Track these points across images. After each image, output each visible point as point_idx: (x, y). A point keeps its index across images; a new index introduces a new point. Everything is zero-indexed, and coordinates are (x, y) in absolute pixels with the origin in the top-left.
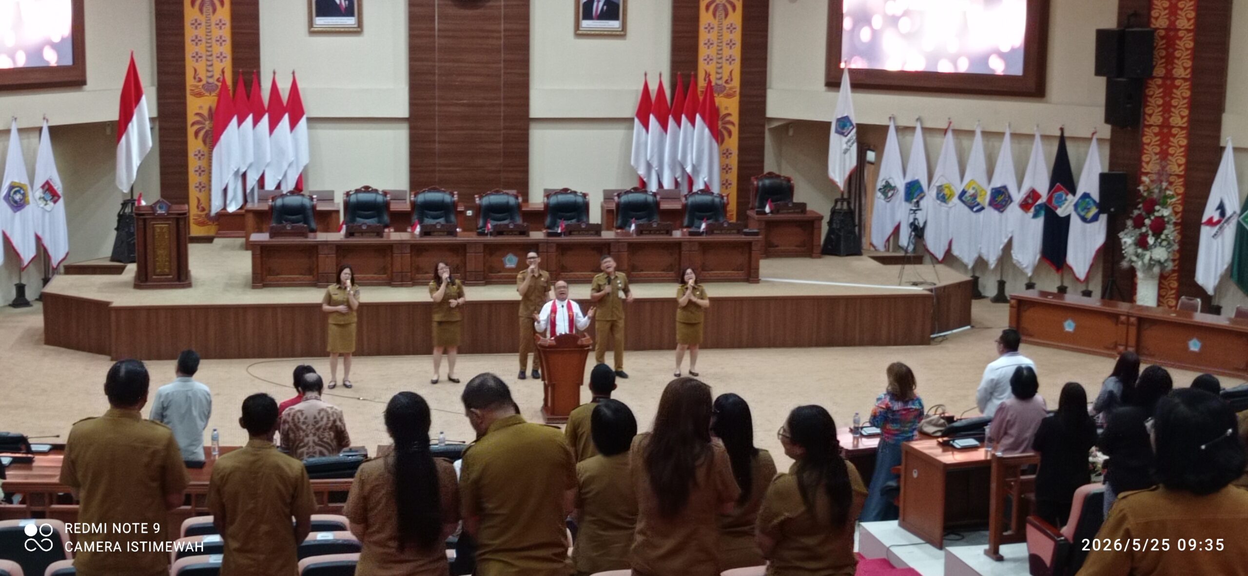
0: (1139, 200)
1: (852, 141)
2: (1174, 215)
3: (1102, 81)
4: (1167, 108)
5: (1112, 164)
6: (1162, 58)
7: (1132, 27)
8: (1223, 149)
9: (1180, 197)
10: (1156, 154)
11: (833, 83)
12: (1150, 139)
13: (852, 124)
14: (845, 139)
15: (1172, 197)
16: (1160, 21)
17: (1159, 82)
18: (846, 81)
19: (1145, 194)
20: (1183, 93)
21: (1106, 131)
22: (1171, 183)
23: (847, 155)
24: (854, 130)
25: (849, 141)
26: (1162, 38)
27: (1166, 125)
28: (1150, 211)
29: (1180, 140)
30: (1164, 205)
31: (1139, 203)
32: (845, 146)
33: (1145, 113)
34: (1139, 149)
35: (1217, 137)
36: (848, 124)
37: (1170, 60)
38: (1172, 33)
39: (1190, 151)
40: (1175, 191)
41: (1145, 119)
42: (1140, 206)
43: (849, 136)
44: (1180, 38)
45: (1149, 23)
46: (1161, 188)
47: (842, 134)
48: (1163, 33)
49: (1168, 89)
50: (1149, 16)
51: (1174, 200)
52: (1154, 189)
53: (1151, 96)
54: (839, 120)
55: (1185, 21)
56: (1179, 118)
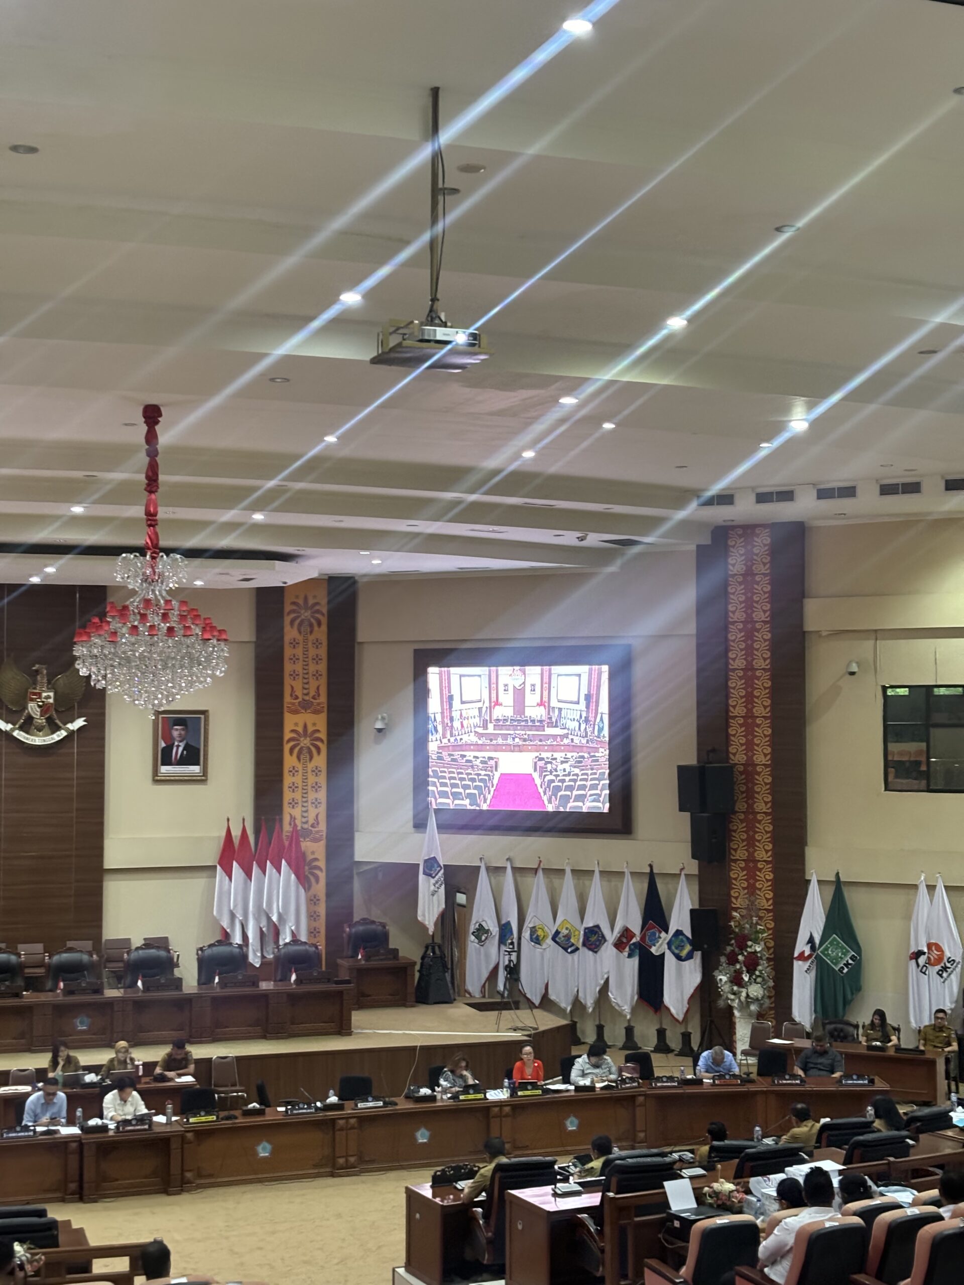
0: (732, 936)
1: (440, 883)
2: (766, 950)
3: (687, 815)
4: (751, 843)
5: (701, 901)
6: (743, 793)
7: (711, 763)
8: (809, 881)
9: (770, 932)
10: (744, 889)
11: (420, 825)
12: (737, 874)
13: (439, 866)
14: (433, 881)
15: (763, 932)
16: (738, 757)
17: (742, 816)
18: (432, 822)
19: (737, 930)
20: (765, 826)
21: (693, 867)
22: (760, 918)
23: (435, 897)
24: (442, 871)
25: (437, 882)
26: (741, 773)
27: (751, 860)
28: (742, 947)
29: (766, 875)
30: (756, 941)
31: (731, 939)
32: (432, 888)
33: (730, 848)
34: (727, 884)
35: (802, 871)
36: (436, 865)
37: (750, 795)
38: (750, 769)
39: (776, 885)
40: (765, 926)
41: (730, 854)
42: (733, 942)
43: (437, 877)
44: (759, 774)
45: (728, 758)
46: (752, 923)
47: (430, 875)
48: (741, 768)
49: (751, 824)
50: (727, 752)
51: (765, 935)
52: (744, 924)
53: (735, 831)
54: (426, 861)
55: (762, 757)
56: (763, 853)
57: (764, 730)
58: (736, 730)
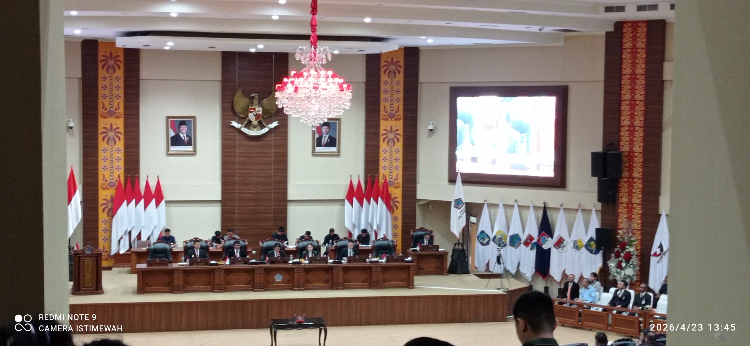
0: (618, 243)
1: (463, 212)
2: (636, 250)
3: (596, 179)
4: (630, 194)
5: (602, 224)
6: (627, 167)
7: (610, 151)
8: (660, 215)
9: (639, 241)
10: (626, 218)
11: (452, 180)
12: (622, 210)
13: (463, 203)
14: (459, 211)
15: (634, 241)
16: (625, 148)
17: (626, 180)
18: (459, 179)
19: (621, 240)
20: (638, 185)
21: (599, 206)
22: (634, 234)
23: (461, 219)
24: (464, 206)
25: (461, 212)
26: (626, 156)
27: (630, 203)
28: (623, 249)
29: (638, 211)
30: (631, 246)
31: (617, 245)
32: (459, 215)
33: (619, 197)
34: (616, 215)
35: (657, 209)
36: (461, 203)
37: (631, 168)
38: (631, 154)
39: (643, 216)
40: (636, 238)
41: (619, 200)
42: (618, 246)
43: (461, 209)
44: (636, 157)
45: (619, 149)
46: (629, 236)
47: (458, 208)
48: (626, 154)
49: (631, 184)
50: (619, 145)
51: (636, 243)
52: (625, 237)
53: (622, 187)
54: (456, 200)
55: (638, 148)
56: (637, 199)
57: (639, 134)
58: (624, 133)
